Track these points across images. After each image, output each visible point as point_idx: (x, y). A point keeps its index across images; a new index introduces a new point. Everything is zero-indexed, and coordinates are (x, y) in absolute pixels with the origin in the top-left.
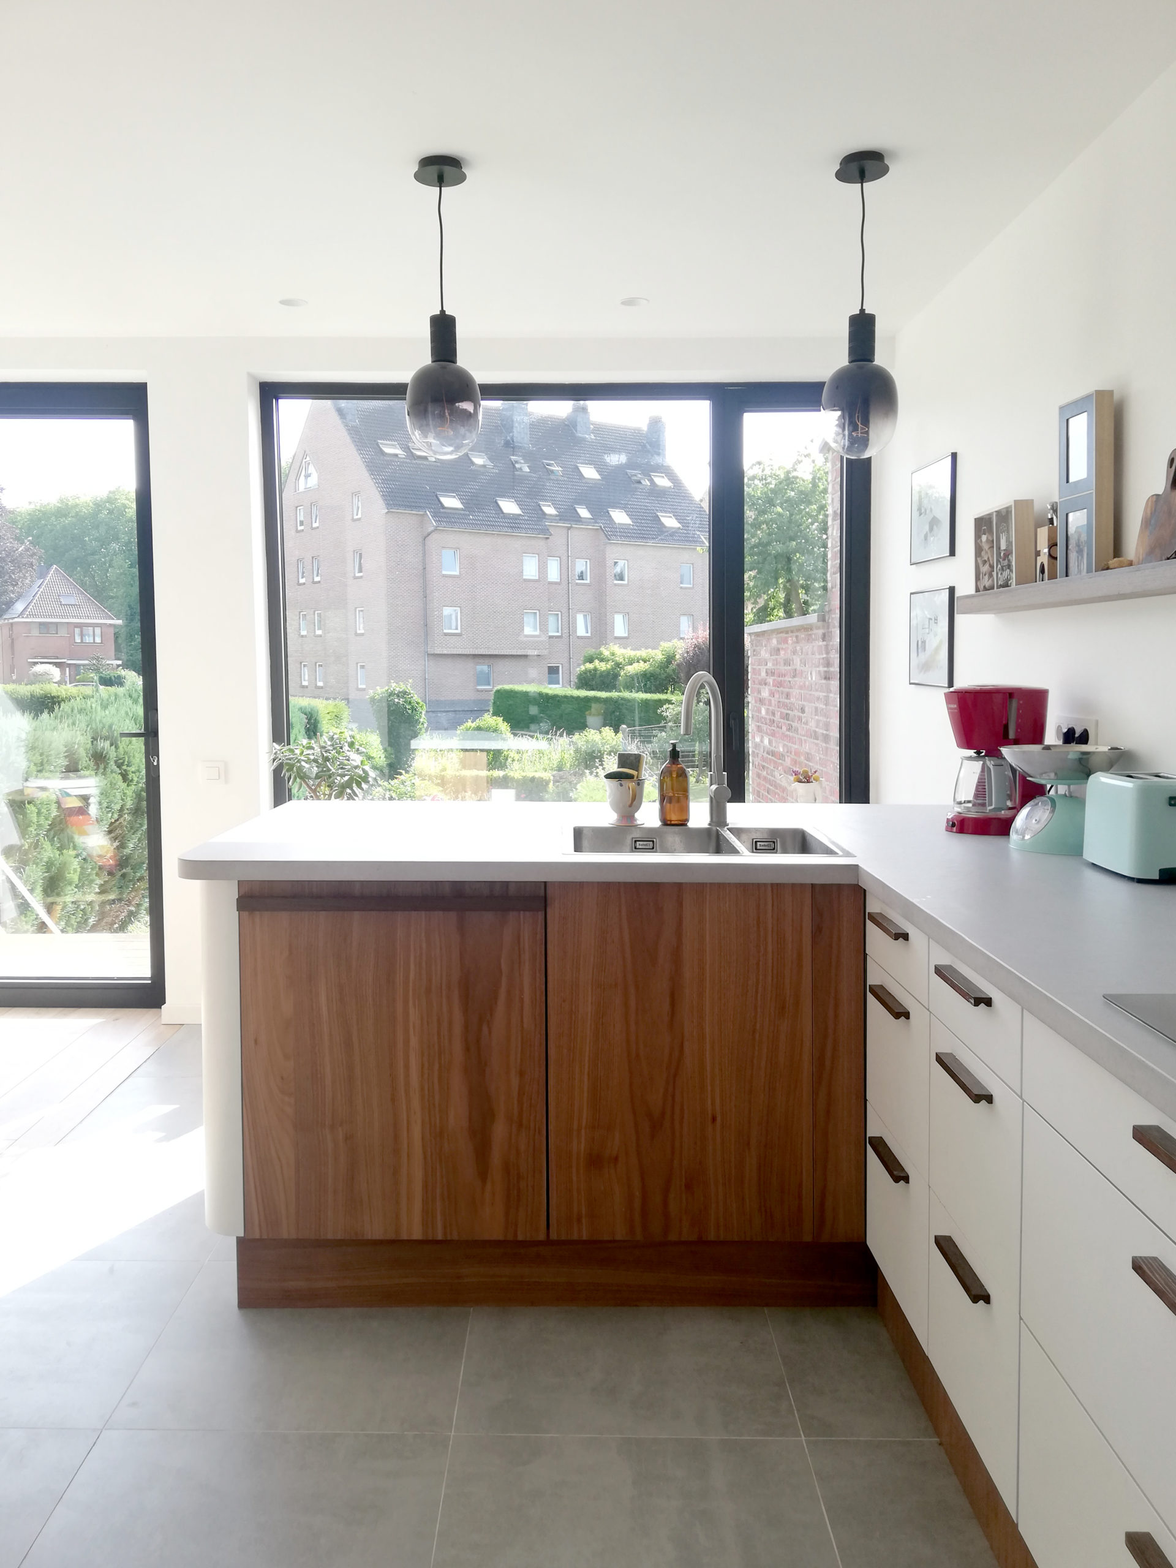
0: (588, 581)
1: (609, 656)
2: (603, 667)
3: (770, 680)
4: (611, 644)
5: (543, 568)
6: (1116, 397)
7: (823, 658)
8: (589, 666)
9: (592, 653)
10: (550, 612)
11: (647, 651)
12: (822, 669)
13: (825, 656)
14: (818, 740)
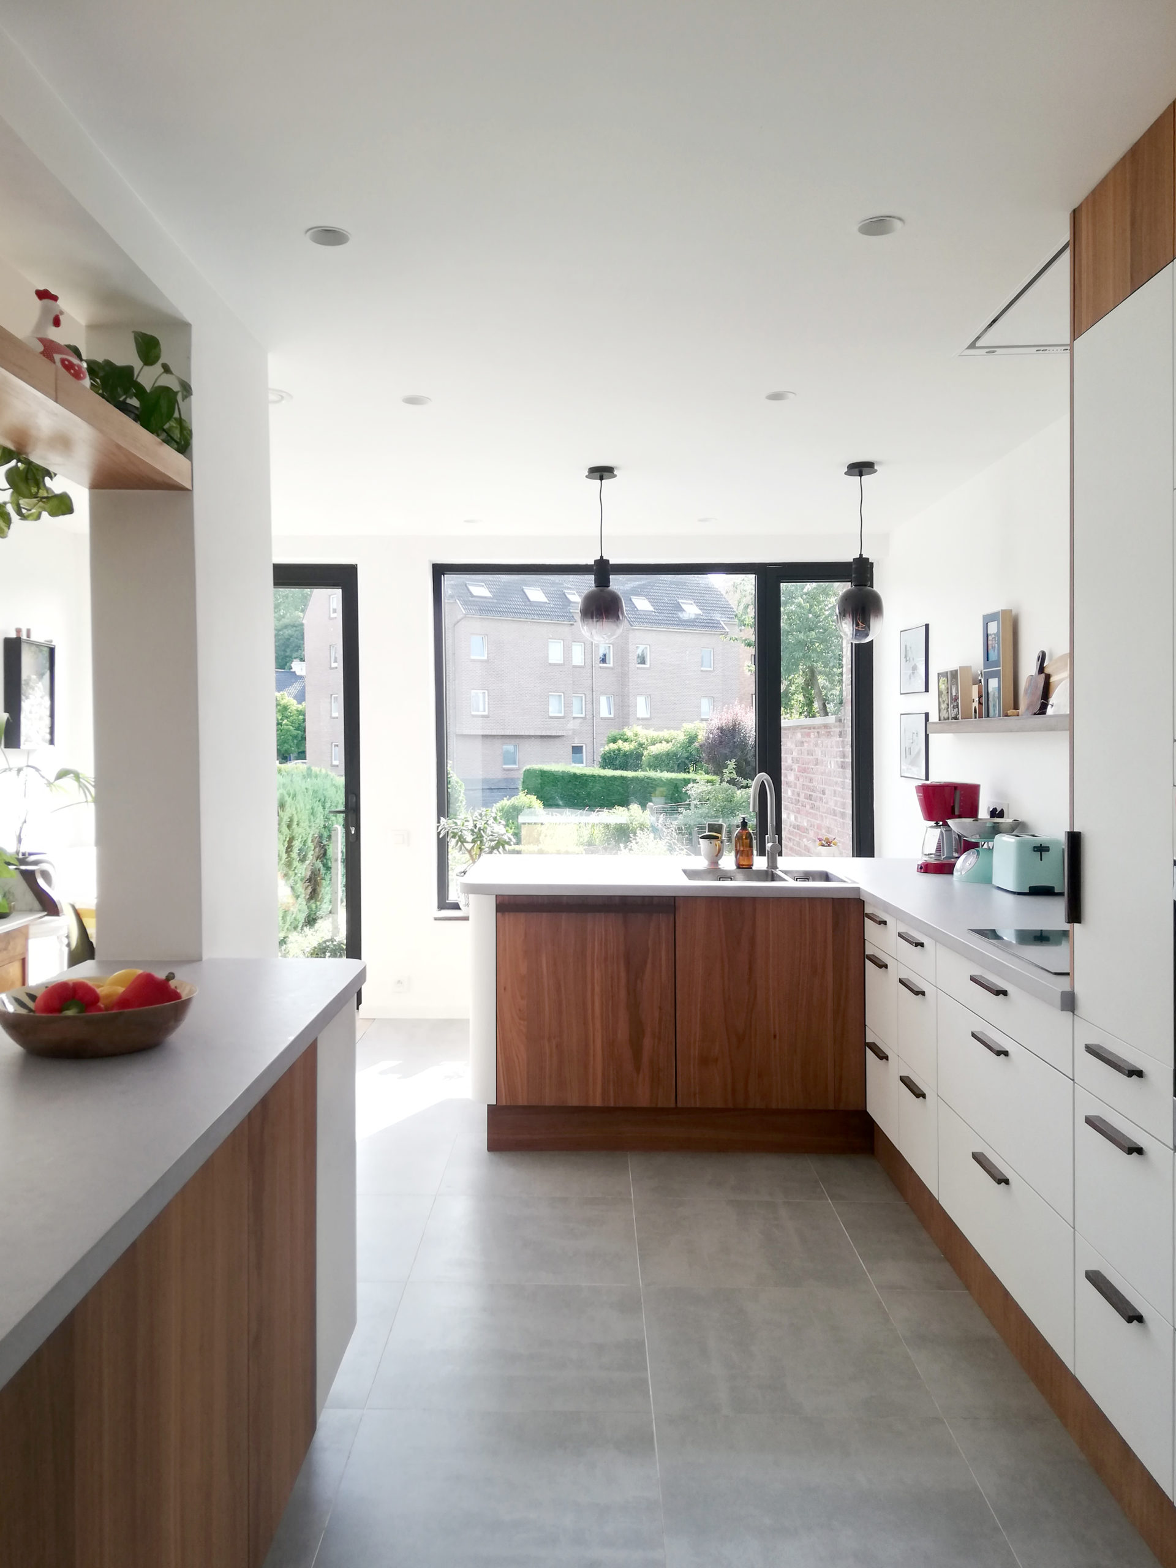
0: (611, 665)
1: (632, 737)
2: (626, 747)
3: (795, 767)
4: (634, 725)
5: (567, 652)
6: (1013, 612)
7: (840, 751)
8: (613, 746)
9: (615, 734)
10: (574, 695)
11: (669, 731)
12: (840, 760)
13: (841, 749)
14: (836, 816)
